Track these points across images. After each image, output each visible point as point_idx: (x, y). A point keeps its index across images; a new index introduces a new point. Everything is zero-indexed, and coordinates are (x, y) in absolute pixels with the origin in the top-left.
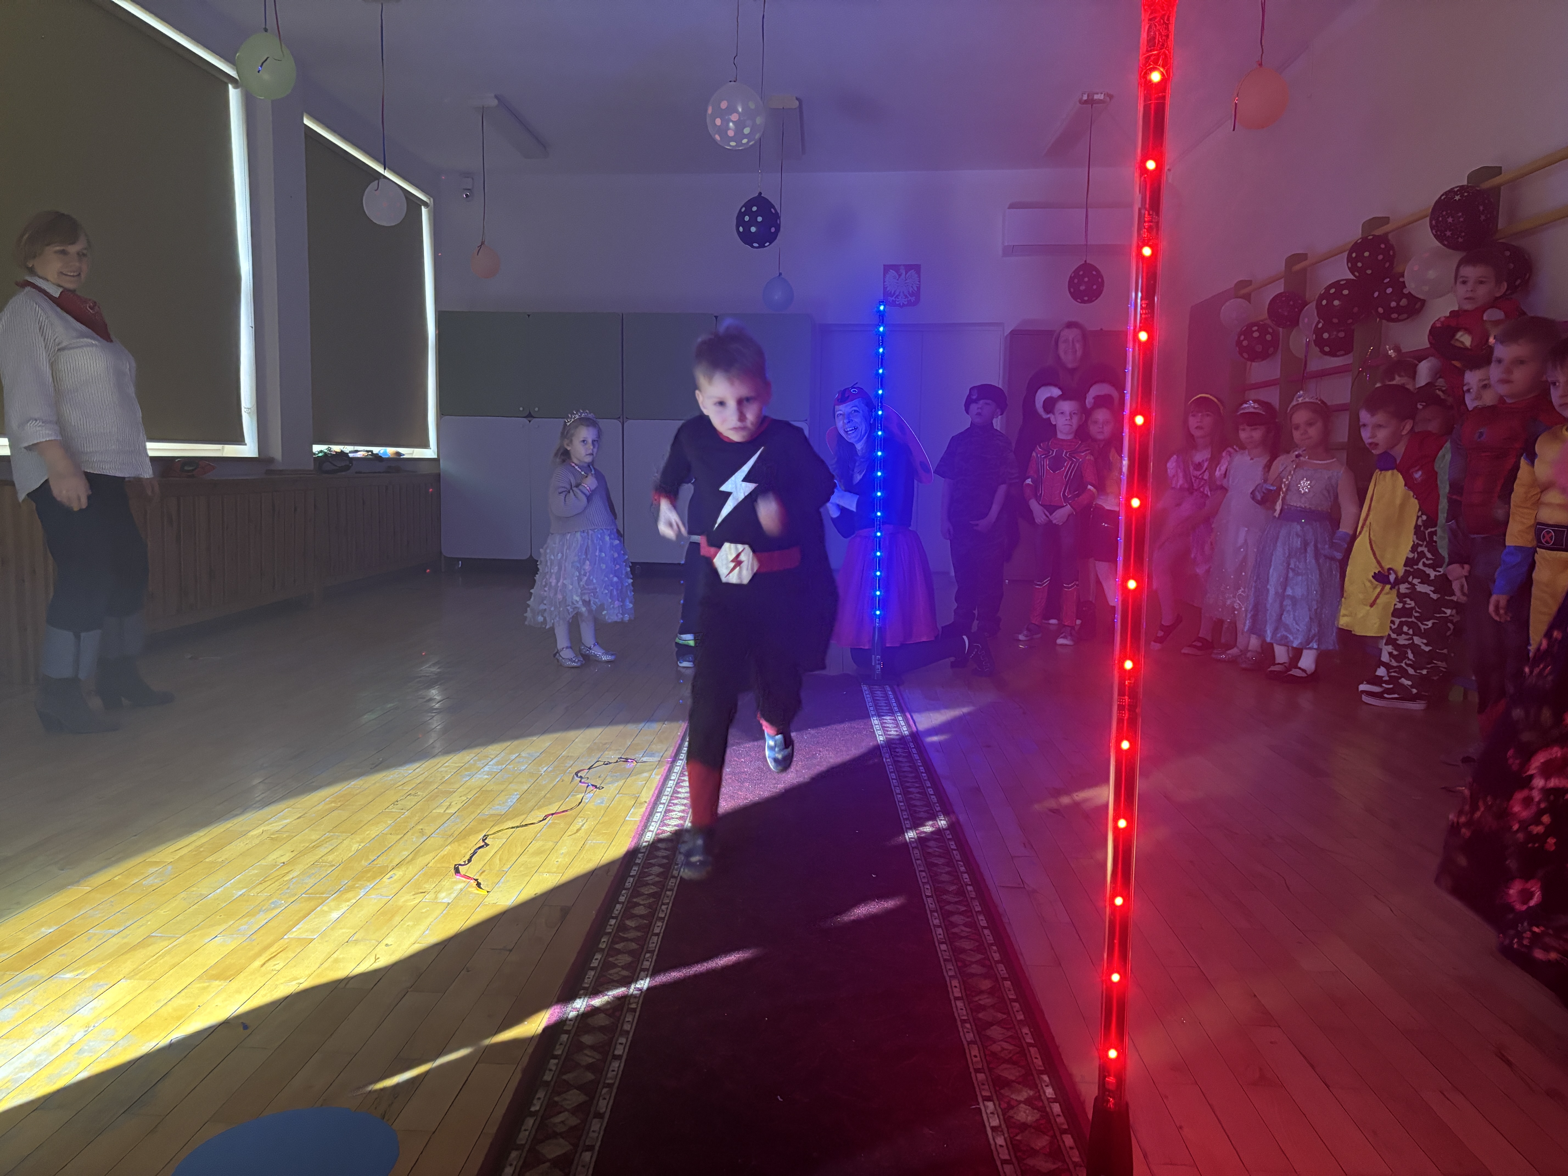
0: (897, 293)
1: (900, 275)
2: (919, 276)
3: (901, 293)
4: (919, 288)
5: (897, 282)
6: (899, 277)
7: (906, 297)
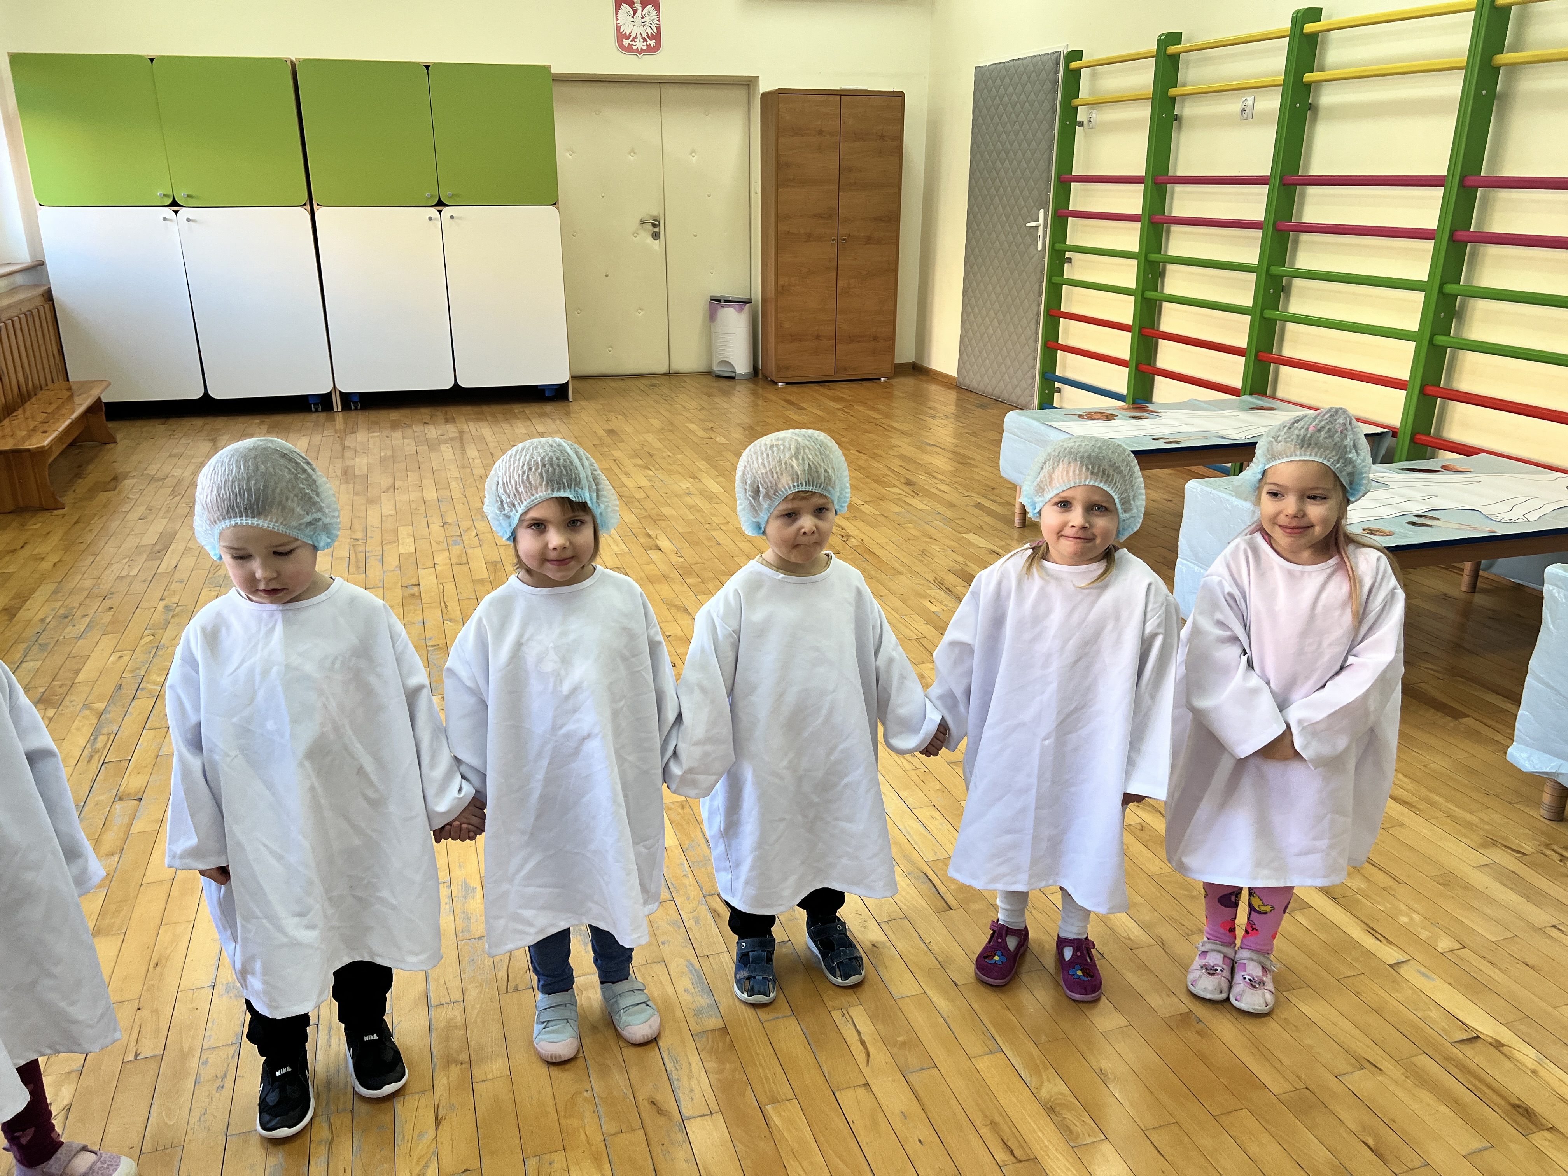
0: (633, 35)
1: (635, 12)
2: (659, 15)
3: (639, 36)
4: (659, 29)
5: (633, 20)
6: (634, 14)
7: (645, 40)
